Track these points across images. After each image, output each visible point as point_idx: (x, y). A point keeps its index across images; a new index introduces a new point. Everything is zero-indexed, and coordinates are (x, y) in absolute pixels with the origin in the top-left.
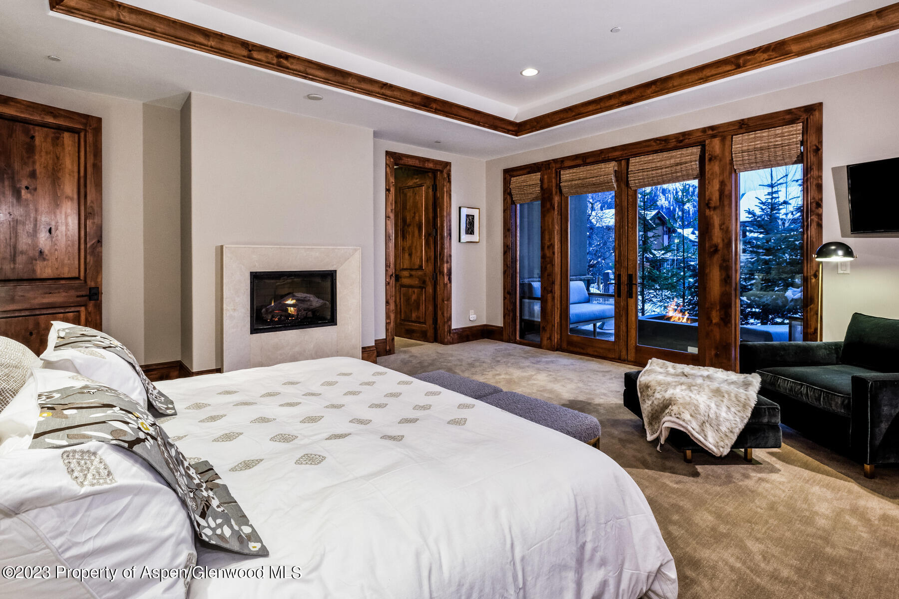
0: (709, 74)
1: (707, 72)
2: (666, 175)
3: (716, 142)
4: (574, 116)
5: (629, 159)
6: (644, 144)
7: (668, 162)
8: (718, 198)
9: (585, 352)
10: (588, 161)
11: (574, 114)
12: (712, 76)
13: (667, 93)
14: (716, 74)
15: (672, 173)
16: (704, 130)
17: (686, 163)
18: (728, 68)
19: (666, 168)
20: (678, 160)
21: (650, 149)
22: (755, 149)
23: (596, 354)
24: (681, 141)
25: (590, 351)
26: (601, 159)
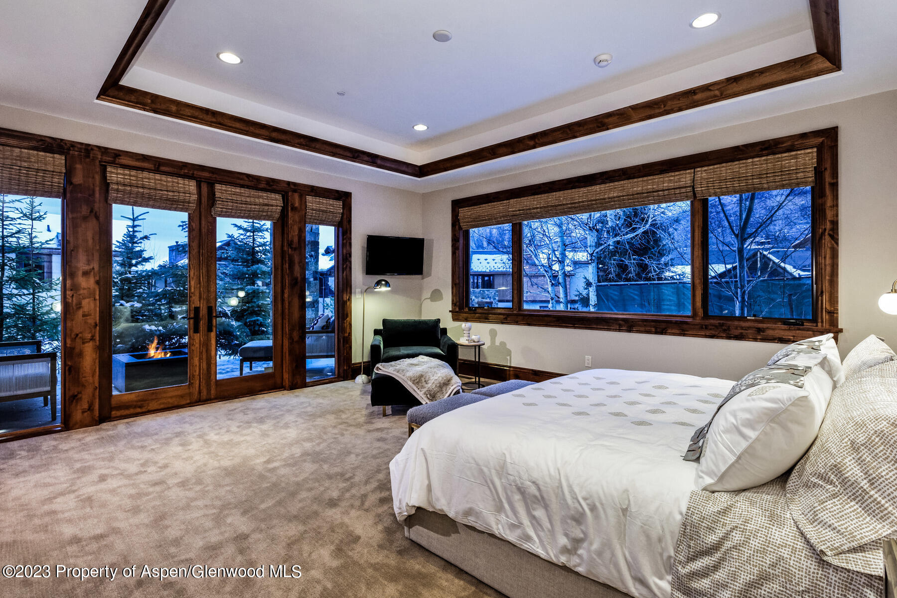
0: (339, 152)
1: (338, 151)
2: (254, 211)
3: (296, 196)
4: (212, 122)
5: (214, 183)
6: (239, 176)
7: (257, 200)
8: (297, 241)
9: (144, 410)
10: (163, 168)
11: (214, 120)
12: (339, 154)
13: (307, 150)
14: (341, 155)
15: (259, 211)
16: (289, 183)
17: (272, 206)
18: (349, 154)
19: (255, 205)
20: (266, 201)
21: (242, 182)
22: (320, 210)
23: (162, 406)
24: (270, 185)
25: (153, 405)
26: (182, 173)
